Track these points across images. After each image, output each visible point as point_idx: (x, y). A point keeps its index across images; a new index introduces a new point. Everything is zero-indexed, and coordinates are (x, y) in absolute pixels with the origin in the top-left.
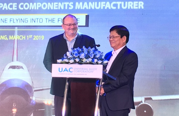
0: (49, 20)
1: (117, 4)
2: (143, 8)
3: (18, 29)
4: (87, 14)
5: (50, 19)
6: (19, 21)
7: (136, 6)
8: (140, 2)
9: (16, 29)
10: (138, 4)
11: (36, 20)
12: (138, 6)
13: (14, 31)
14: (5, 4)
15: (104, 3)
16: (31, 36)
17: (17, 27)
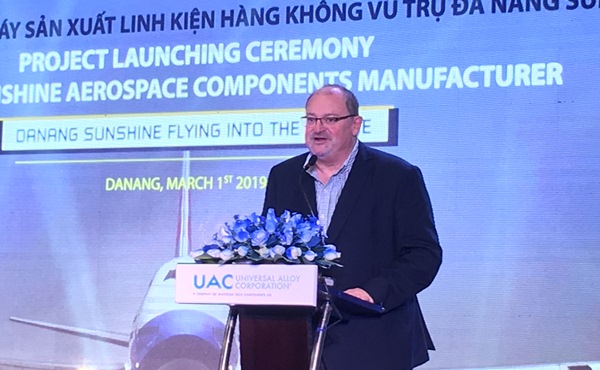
0: (281, 129)
1: (483, 73)
2: (560, 82)
3: (191, 156)
4: (392, 107)
5: (284, 126)
6: (193, 131)
7: (540, 78)
8: (551, 66)
9: (187, 158)
10: (545, 70)
11: (244, 127)
12: (545, 78)
13: (181, 163)
14: (155, 82)
15: (445, 69)
16: (228, 179)
17: (188, 152)
